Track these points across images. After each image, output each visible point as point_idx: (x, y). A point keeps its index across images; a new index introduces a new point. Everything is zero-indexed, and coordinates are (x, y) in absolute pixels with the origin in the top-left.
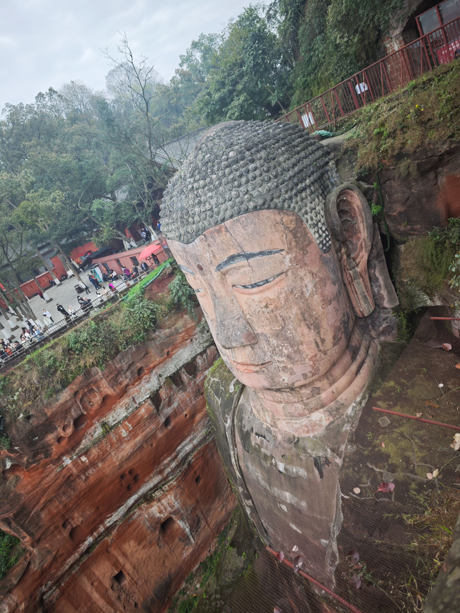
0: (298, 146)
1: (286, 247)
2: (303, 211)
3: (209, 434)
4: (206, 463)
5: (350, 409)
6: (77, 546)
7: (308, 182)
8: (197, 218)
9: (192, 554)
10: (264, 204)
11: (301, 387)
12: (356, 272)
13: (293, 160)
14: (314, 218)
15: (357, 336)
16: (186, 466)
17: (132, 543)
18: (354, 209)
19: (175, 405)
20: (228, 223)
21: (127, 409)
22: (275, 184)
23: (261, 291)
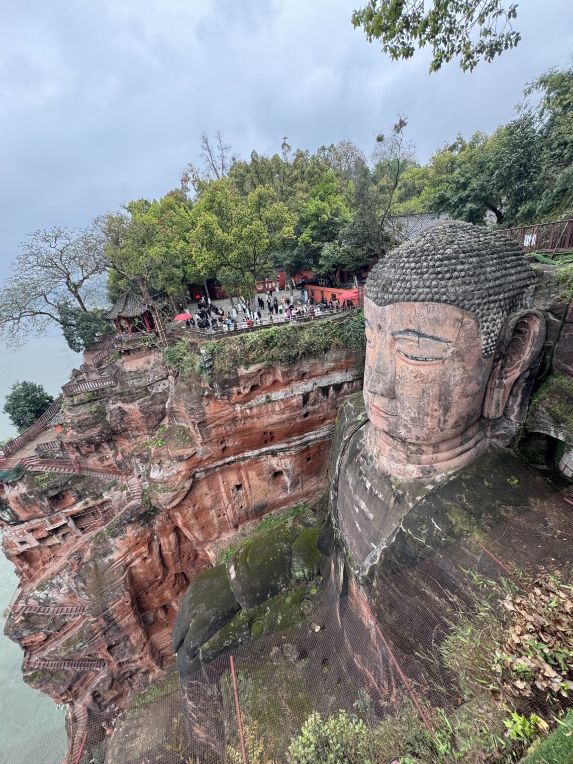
0: (508, 263)
1: (454, 341)
2: (484, 318)
3: (329, 435)
4: (319, 452)
5: (440, 476)
6: (223, 458)
7: (501, 296)
8: (396, 290)
9: (285, 499)
10: (454, 301)
11: (410, 443)
12: (501, 383)
13: (499, 274)
14: (491, 327)
15: (474, 429)
16: (305, 447)
17: (254, 473)
18: (530, 333)
19: (316, 407)
20: (417, 304)
21: (286, 395)
22: (472, 289)
23: (417, 365)
